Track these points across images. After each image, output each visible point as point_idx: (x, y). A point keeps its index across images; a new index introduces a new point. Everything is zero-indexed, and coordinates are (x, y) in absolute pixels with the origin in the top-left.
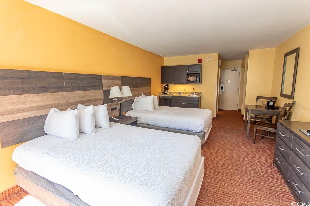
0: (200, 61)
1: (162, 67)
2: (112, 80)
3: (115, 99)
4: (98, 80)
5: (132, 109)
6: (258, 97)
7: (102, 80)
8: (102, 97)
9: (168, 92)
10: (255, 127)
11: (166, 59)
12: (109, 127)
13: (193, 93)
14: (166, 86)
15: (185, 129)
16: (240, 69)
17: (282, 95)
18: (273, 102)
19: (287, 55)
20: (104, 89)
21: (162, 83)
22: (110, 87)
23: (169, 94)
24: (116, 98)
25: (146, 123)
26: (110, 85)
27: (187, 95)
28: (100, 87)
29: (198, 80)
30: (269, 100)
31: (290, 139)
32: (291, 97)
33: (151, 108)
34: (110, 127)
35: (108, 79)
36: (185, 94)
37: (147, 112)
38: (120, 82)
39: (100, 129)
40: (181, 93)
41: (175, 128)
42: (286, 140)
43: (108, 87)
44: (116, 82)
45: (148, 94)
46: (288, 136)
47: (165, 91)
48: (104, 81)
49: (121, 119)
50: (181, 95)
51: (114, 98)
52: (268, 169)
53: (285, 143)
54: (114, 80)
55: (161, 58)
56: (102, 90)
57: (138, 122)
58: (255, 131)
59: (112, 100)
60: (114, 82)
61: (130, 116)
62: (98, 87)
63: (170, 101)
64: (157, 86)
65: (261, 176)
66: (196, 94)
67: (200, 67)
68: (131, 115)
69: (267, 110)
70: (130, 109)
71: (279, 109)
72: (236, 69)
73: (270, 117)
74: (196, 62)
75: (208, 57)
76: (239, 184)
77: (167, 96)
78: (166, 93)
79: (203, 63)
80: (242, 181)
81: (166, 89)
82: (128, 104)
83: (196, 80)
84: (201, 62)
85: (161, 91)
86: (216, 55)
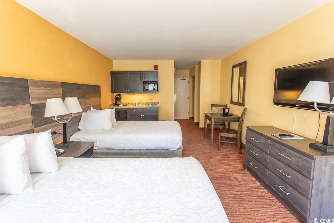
0: (156, 67)
1: (111, 72)
2: (46, 88)
3: (56, 119)
4: (21, 87)
5: (80, 130)
6: (212, 105)
7: (28, 87)
8: (29, 116)
9: (120, 102)
10: (220, 135)
11: (115, 62)
12: (57, 169)
13: (150, 104)
14: (118, 96)
15: (161, 148)
16: (189, 79)
17: (232, 103)
18: (228, 109)
19: (234, 67)
20: (32, 103)
21: (112, 92)
22: (46, 99)
23: (121, 105)
24: (58, 117)
25: (105, 148)
26: (44, 96)
27: (144, 106)
28: (25, 99)
29: (156, 89)
30: (224, 108)
31: (266, 145)
32: (242, 104)
33: (108, 126)
34: (59, 168)
35: (39, 86)
36: (141, 105)
37: (104, 131)
38: (60, 91)
39: (42, 175)
40: (136, 104)
41: (148, 148)
42: (261, 146)
43: (39, 100)
44: (54, 90)
45: (99, 107)
46: (263, 142)
47: (116, 102)
48: (32, 90)
49: (68, 148)
50: (137, 106)
51: (54, 117)
52: (243, 174)
53: (259, 148)
54: (50, 88)
55: (109, 61)
56: (29, 105)
57: (94, 148)
58: (220, 138)
59: (50, 120)
60: (50, 91)
61: (80, 141)
62: (20, 99)
63: (125, 115)
64: (107, 95)
65: (243, 185)
66: (154, 104)
67: (156, 74)
68: (80, 139)
69: (224, 117)
70: (76, 131)
71: (232, 115)
72: (185, 78)
73: (223, 123)
74: (152, 69)
75: (164, 64)
76: (233, 200)
77: (120, 109)
78: (119, 105)
79: (159, 70)
80: (233, 195)
81: (118, 99)
82: (73, 123)
83: (154, 89)
84: (157, 69)
85: (112, 102)
86: (172, 63)
